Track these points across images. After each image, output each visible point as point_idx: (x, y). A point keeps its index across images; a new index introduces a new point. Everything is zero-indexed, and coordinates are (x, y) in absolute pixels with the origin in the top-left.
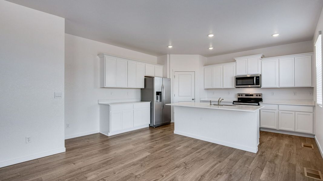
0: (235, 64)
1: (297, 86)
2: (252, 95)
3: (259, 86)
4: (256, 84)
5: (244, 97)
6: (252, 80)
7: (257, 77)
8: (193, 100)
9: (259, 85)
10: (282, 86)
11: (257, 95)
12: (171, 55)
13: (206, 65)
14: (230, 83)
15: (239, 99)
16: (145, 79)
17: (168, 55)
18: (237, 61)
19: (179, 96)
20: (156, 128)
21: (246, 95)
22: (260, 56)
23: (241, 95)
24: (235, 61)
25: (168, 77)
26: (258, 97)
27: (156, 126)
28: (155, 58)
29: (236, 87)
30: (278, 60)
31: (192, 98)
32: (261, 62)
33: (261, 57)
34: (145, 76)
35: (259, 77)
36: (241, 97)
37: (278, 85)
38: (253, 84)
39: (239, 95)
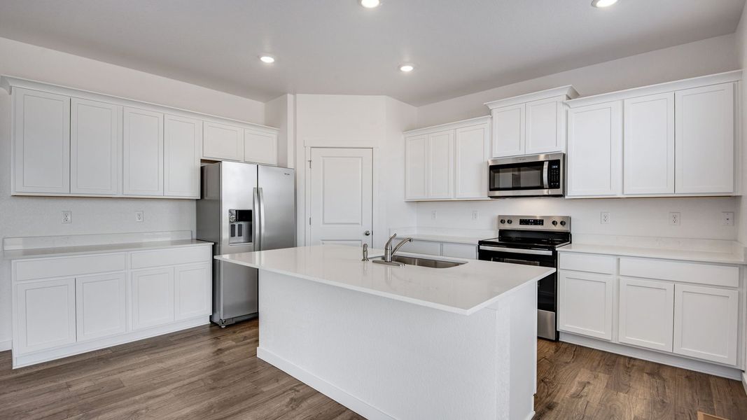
0: (489, 121)
1: (682, 190)
2: (540, 222)
3: (559, 191)
4: (551, 187)
5: (516, 226)
6: (539, 171)
7: (552, 163)
8: (367, 234)
9: (558, 187)
10: (633, 190)
11: (554, 223)
12: (298, 95)
13: (411, 128)
14: (474, 184)
15: (502, 232)
16: (202, 169)
17: (290, 97)
18: (495, 113)
19: (324, 223)
20: (231, 330)
21: (523, 222)
22: (563, 93)
23: (508, 222)
24: (489, 112)
25: (291, 165)
26: (558, 228)
27: (226, 324)
28: (257, 107)
29: (491, 197)
30: (620, 103)
31: (365, 231)
32: (567, 112)
33: (565, 97)
34: (203, 161)
35: (557, 162)
36: (507, 226)
37: (620, 191)
38: (541, 187)
39: (502, 222)
